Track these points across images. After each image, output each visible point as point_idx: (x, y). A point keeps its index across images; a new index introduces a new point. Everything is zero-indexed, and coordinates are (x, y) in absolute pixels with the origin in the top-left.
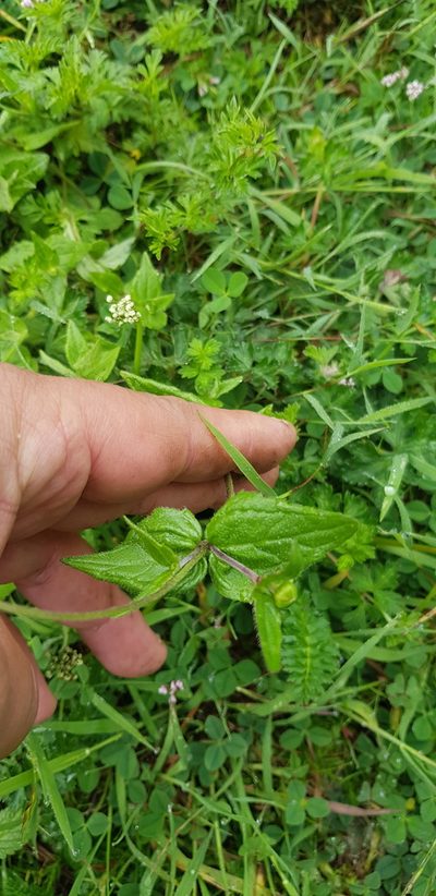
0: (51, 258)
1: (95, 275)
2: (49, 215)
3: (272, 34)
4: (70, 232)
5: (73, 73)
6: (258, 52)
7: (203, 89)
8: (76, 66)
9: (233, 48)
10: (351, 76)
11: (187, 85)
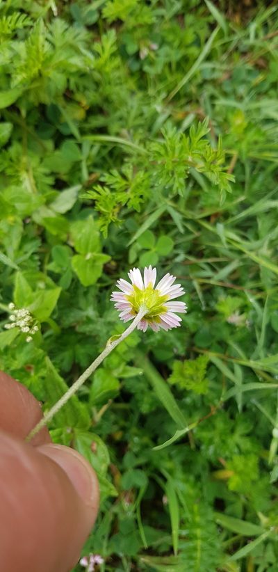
0: (11, 211)
1: (47, 220)
2: (10, 167)
3: (201, 10)
4: (27, 183)
5: (38, 51)
6: (192, 25)
7: (145, 52)
8: (40, 46)
9: (171, 20)
10: (262, 53)
11: (131, 49)
